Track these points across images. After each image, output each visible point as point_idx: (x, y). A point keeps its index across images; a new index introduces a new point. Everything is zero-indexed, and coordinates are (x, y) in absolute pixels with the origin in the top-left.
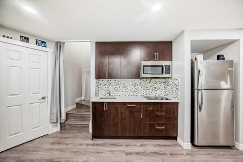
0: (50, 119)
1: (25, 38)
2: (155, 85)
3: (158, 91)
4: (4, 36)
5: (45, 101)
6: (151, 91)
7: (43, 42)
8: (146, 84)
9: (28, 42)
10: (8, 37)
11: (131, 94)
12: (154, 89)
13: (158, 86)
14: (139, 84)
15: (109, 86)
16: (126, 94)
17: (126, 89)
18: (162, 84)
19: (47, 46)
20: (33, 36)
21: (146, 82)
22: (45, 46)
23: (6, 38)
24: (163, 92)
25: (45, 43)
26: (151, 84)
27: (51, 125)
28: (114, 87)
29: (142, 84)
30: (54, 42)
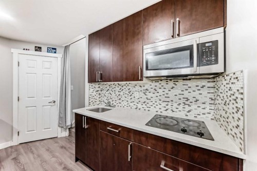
0: (59, 123)
1: (39, 47)
2: (186, 93)
3: (194, 106)
4: (24, 49)
5: (55, 105)
6: (175, 105)
7: (53, 49)
8: (166, 91)
9: (41, 51)
10: (27, 50)
11: (140, 106)
12: (183, 101)
13: (194, 94)
14: (153, 91)
15: (111, 93)
16: (132, 104)
17: (132, 97)
18: (205, 92)
19: (57, 52)
20: (45, 44)
21: (165, 86)
22: (55, 53)
23: (25, 51)
24: (207, 110)
25: (55, 49)
26: (177, 91)
27: (60, 129)
28: (117, 93)
29: (159, 90)
30: (63, 47)
